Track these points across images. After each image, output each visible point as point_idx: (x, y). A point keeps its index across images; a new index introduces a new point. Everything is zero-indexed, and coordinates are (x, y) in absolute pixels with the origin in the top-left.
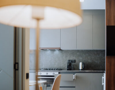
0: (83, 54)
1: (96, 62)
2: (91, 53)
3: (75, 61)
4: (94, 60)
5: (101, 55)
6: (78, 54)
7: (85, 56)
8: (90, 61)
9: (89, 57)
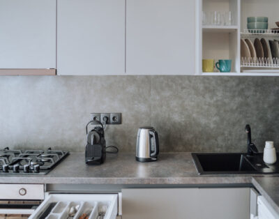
0: (153, 92)
1: (203, 121)
2: (183, 88)
3: (118, 120)
4: (194, 115)
5: (219, 94)
6: (132, 89)
7: (158, 98)
8: (177, 118)
9: (174, 103)
